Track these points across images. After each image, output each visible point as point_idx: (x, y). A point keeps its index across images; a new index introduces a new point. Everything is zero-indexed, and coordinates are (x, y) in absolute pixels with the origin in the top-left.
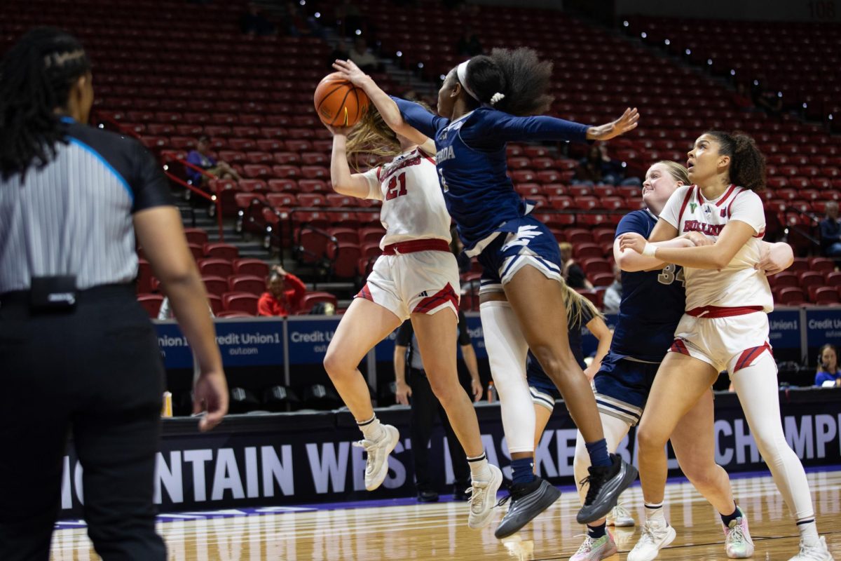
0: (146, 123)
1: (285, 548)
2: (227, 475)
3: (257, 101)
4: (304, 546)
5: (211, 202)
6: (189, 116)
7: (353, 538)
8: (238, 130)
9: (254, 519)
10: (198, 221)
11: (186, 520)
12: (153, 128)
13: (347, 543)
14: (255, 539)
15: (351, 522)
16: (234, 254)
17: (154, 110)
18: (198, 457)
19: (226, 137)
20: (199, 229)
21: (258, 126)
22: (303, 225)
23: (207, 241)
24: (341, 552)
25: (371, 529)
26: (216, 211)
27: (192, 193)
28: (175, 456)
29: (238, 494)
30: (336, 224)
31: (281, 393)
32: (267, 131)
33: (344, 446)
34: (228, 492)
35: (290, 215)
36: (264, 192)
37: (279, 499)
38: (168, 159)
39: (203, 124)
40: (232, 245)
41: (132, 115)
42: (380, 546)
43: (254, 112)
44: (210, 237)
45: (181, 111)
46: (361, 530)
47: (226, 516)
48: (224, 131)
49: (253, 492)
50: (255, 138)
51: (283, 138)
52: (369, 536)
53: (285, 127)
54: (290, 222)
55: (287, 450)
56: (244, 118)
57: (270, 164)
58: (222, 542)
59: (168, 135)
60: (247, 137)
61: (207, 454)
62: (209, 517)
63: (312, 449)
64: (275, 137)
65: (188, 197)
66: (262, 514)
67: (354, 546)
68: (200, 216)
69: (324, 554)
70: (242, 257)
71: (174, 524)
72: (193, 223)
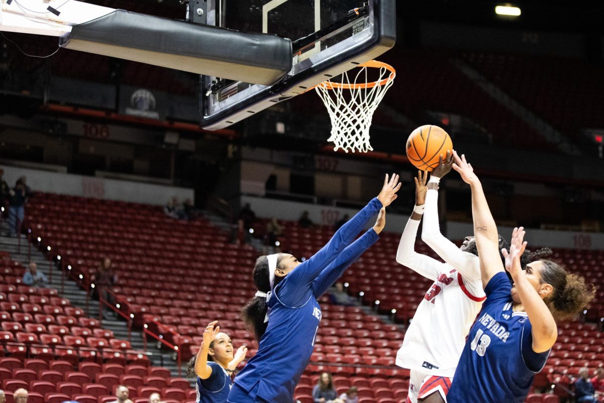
0: (134, 296)
3: (208, 285)
5: (174, 351)
6: (163, 293)
8: (195, 304)
10: (165, 362)
12: (139, 299)
16: (187, 386)
17: (140, 288)
19: (186, 308)
20: (165, 368)
21: (208, 302)
23: (170, 376)
26: (177, 357)
27: (163, 345)
32: (214, 306)
38: (148, 321)
39: (172, 299)
40: (186, 380)
41: (126, 290)
43: (206, 293)
44: (173, 373)
45: (158, 289)
48: (186, 304)
50: (205, 310)
51: (224, 311)
53: (226, 303)
56: (199, 296)
59: (148, 305)
60: (200, 309)
64: (219, 310)
65: (159, 346)
68: (167, 359)
72: (162, 365)
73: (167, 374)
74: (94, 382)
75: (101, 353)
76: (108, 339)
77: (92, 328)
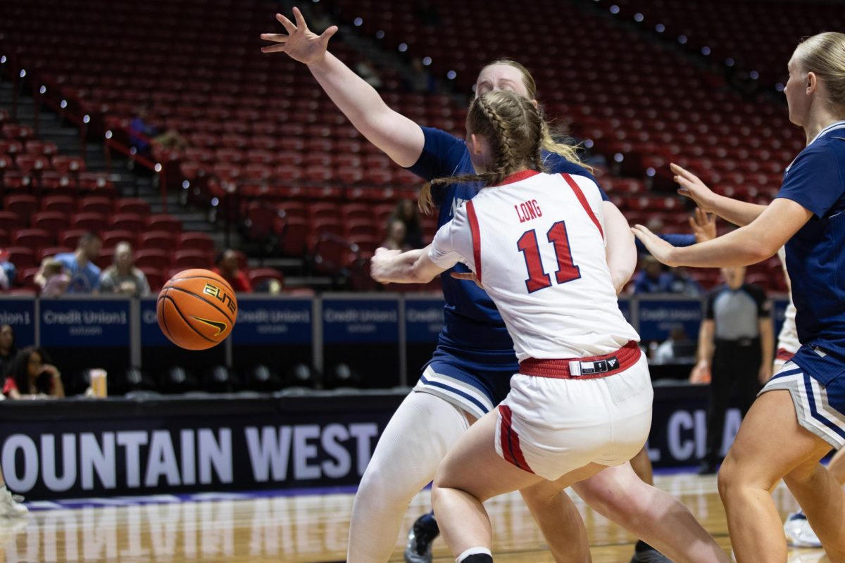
0: (90, 87)
1: (222, 538)
2: (162, 459)
3: (208, 67)
4: (242, 535)
5: (154, 172)
6: (135, 81)
7: (294, 528)
8: (186, 97)
9: (189, 507)
10: (140, 191)
11: (118, 506)
12: (98, 93)
13: (287, 534)
14: (190, 527)
15: (292, 511)
16: (177, 227)
17: (98, 74)
18: (132, 440)
19: (173, 104)
20: (141, 201)
21: (209, 94)
22: (251, 198)
23: (149, 213)
24: (280, 542)
25: (314, 519)
26: (160, 181)
27: (136, 164)
28: (108, 438)
29: (173, 479)
30: (286, 198)
31: (222, 374)
32: (216, 99)
33: (286, 432)
34: (163, 478)
35: (238, 188)
36: (212, 162)
37: (217, 486)
38: (112, 125)
39: (150, 90)
40: (175, 218)
41: (76, 78)
42: (322, 537)
43: (204, 79)
44: (153, 208)
45: (128, 76)
46: (303, 520)
47: (160, 503)
48: (172, 97)
49: (189, 478)
50: (203, 105)
51: (233, 107)
52: (310, 526)
53: (237, 95)
54: (238, 196)
55: (226, 434)
56: (193, 84)
57: (219, 133)
58: (155, 529)
59: (113, 101)
60: (195, 104)
61: (141, 437)
62: (142, 504)
63: (251, 434)
64: (225, 106)
65: (131, 166)
66: (198, 501)
67: (294, 537)
68: (143, 186)
69: (263, 544)
70: (186, 231)
71: (107, 511)
72: (136, 195)
73: (145, 210)
74: (28, 225)
75: (39, 179)
76: (49, 157)
77: (23, 140)
